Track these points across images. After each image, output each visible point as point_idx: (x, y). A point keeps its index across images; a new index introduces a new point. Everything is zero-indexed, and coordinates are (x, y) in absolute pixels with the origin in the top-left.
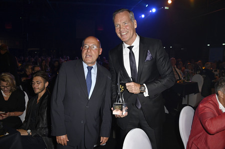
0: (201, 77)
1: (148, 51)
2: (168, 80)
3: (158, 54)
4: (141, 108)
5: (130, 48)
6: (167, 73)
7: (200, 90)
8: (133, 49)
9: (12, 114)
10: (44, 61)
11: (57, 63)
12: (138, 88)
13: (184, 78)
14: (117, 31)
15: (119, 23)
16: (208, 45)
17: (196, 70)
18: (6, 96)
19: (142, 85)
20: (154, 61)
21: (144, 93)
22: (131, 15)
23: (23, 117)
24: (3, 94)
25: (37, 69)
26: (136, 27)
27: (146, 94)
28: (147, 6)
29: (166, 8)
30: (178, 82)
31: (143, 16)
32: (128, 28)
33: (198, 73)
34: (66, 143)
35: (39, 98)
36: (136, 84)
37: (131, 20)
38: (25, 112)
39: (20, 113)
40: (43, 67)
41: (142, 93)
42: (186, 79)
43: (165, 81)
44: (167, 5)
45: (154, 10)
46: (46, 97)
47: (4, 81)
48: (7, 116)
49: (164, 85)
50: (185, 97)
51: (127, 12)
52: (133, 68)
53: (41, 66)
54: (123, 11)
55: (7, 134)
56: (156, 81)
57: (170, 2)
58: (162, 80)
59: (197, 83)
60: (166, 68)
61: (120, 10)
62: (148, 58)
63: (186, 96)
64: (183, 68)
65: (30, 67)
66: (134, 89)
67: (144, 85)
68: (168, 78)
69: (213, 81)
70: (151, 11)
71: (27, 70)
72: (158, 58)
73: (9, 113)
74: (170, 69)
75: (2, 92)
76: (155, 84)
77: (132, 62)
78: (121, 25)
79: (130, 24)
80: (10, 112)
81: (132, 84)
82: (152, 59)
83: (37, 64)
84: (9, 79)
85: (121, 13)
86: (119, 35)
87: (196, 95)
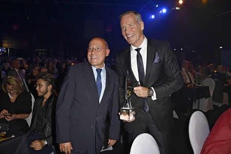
0: (213, 80)
1: (156, 53)
2: (176, 83)
3: (166, 57)
4: (150, 111)
5: (138, 50)
6: (175, 76)
7: (211, 95)
8: (141, 52)
9: (19, 116)
10: (51, 62)
11: (64, 64)
12: (147, 92)
13: (195, 81)
14: (124, 34)
15: (125, 25)
16: (221, 47)
17: (208, 73)
18: (13, 98)
19: (150, 89)
20: (162, 64)
21: (152, 97)
22: (138, 17)
23: (29, 120)
24: (10, 96)
25: (44, 70)
26: (143, 28)
27: (154, 98)
28: (157, 6)
29: (177, 8)
30: (188, 86)
31: (153, 17)
32: (134, 30)
33: (209, 76)
34: (69, 151)
35: (45, 100)
36: (144, 88)
37: (137, 22)
38: (31, 114)
39: (26, 115)
40: (50, 68)
41: (150, 97)
42: (197, 83)
43: (172, 84)
44: (179, 5)
45: (164, 11)
46: (52, 100)
47: (9, 84)
48: (13, 118)
49: (172, 88)
50: (195, 102)
51: (133, 14)
52: (141, 71)
53: (48, 68)
54: (129, 13)
55: (13, 136)
56: (164, 85)
57: (181, 2)
58: (170, 83)
59: (208, 87)
60: (174, 71)
61: (126, 12)
62: (156, 61)
63: (197, 101)
64: (194, 71)
65: (37, 68)
66: (142, 93)
67: (152, 88)
68: (176, 81)
69: (225, 85)
70: (161, 12)
71: (34, 71)
72: (166, 60)
73: (14, 115)
74: (179, 72)
75: (9, 94)
76: (163, 87)
77: (140, 64)
78: (127, 27)
79: (135, 26)
80: (16, 114)
81: (140, 88)
82: (160, 62)
83: (44, 66)
84: (14, 82)
85: (127, 15)
86: (126, 37)
87: (207, 100)
